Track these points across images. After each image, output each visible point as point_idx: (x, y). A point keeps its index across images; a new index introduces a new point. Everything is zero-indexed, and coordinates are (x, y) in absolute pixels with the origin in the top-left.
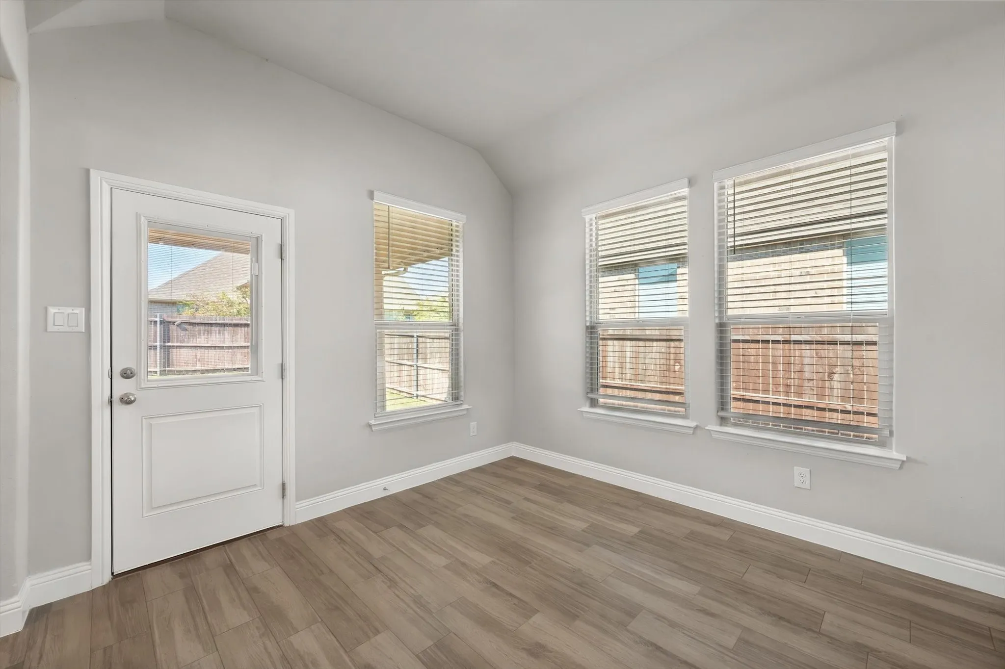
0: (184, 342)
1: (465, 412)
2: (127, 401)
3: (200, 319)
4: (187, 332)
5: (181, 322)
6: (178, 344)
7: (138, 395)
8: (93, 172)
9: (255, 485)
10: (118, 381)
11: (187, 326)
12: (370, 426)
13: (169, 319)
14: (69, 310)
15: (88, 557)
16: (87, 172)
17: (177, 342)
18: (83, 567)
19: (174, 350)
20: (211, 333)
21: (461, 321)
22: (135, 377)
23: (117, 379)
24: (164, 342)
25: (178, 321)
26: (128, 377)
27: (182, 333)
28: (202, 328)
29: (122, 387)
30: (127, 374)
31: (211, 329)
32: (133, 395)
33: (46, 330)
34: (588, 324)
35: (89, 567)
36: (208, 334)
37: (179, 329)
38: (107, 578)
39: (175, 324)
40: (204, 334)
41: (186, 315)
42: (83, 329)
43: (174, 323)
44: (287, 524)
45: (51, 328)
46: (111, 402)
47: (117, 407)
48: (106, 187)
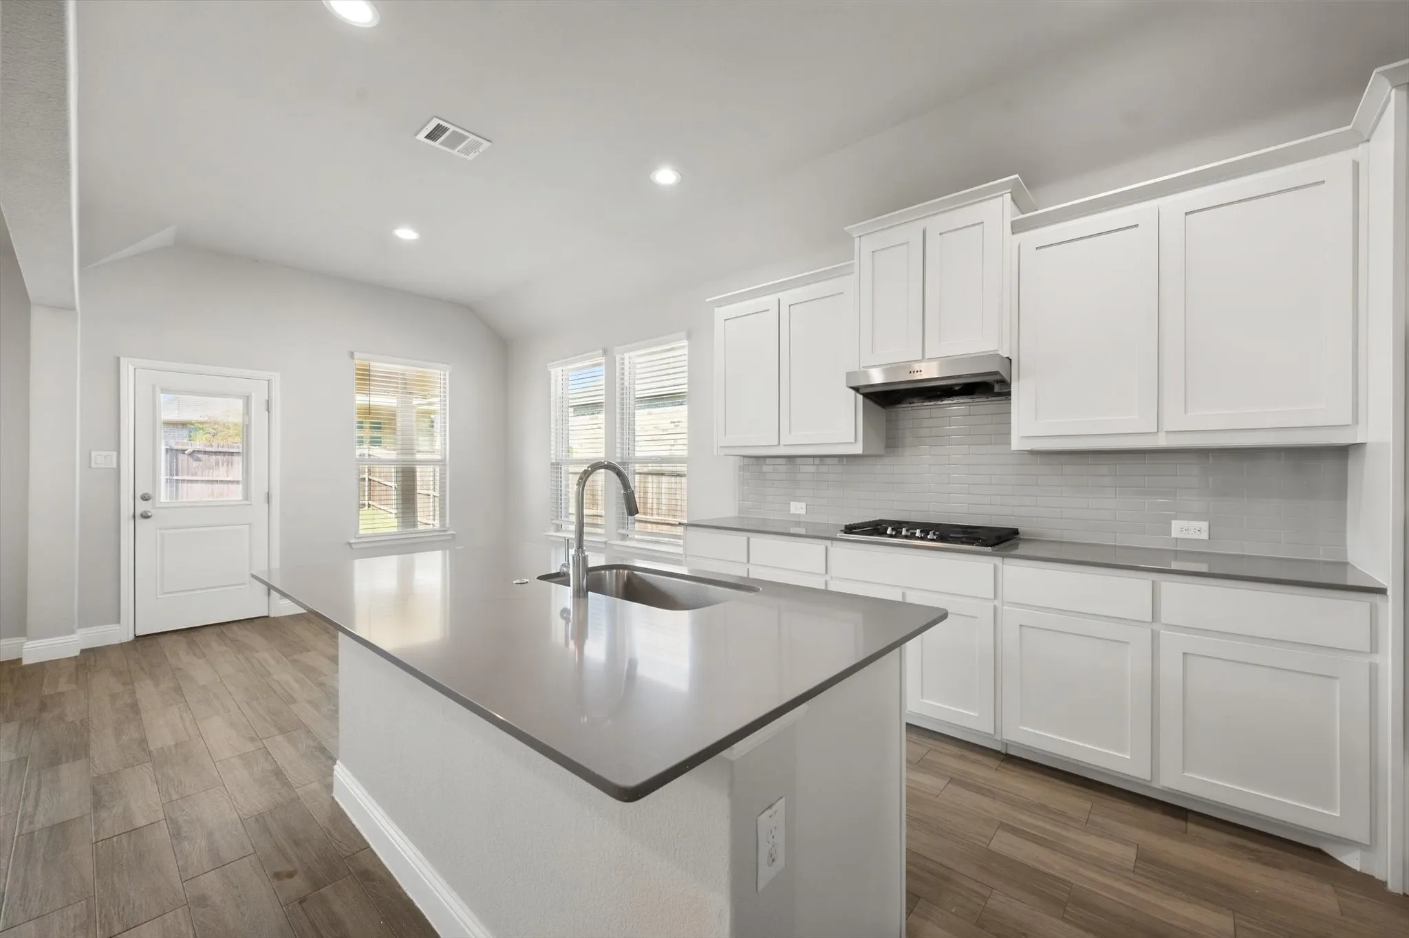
0: (195, 474)
1: (450, 537)
2: (145, 516)
3: (218, 447)
4: (201, 463)
5: (194, 451)
6: (190, 478)
7: (152, 512)
8: (122, 360)
9: (244, 584)
10: (139, 502)
11: (200, 456)
12: (350, 544)
13: (180, 447)
14: (105, 453)
15: (118, 621)
16: (118, 359)
17: (188, 475)
18: (114, 627)
19: (185, 485)
20: (232, 464)
21: (448, 458)
22: (151, 500)
23: (139, 501)
24: (171, 475)
25: (190, 450)
26: (146, 500)
27: (195, 464)
28: (220, 458)
29: (142, 507)
30: (145, 498)
31: (232, 459)
32: (150, 512)
33: (90, 467)
34: (553, 461)
35: (118, 628)
36: (228, 465)
37: (191, 459)
38: (131, 637)
39: (186, 452)
40: (223, 465)
41: (199, 443)
42: (115, 466)
43: (183, 451)
44: (272, 615)
45: (93, 465)
46: (134, 517)
47: (139, 521)
48: (131, 368)
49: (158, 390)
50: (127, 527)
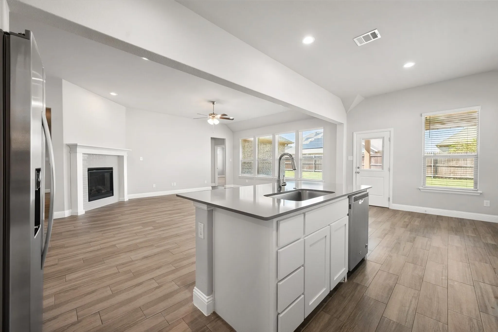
1: (479, 194)
12: (419, 189)
14: (350, 157)
16: (353, 133)
29: (358, 170)
30: (358, 168)
32: (359, 172)
42: (352, 160)
44: (390, 208)
45: (349, 160)
46: (356, 172)
47: (357, 173)
48: (356, 134)
49: (361, 139)
50: (354, 174)
